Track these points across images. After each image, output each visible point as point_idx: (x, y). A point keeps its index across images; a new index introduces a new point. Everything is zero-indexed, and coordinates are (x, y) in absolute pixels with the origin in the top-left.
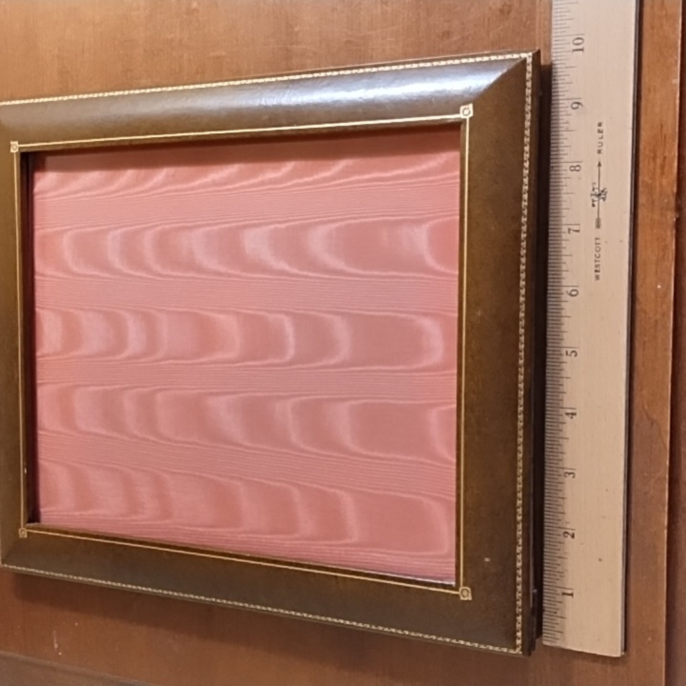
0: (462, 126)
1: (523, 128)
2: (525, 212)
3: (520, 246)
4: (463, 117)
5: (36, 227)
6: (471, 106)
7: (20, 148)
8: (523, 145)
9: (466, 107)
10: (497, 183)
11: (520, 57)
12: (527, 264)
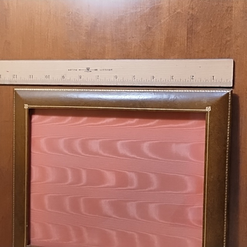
0: (207, 114)
1: (228, 116)
2: (228, 144)
3: (226, 155)
4: (207, 111)
5: (32, 135)
6: (210, 107)
7: (28, 107)
8: (228, 121)
9: (208, 107)
10: (219, 133)
11: (227, 92)
12: (228, 161)
